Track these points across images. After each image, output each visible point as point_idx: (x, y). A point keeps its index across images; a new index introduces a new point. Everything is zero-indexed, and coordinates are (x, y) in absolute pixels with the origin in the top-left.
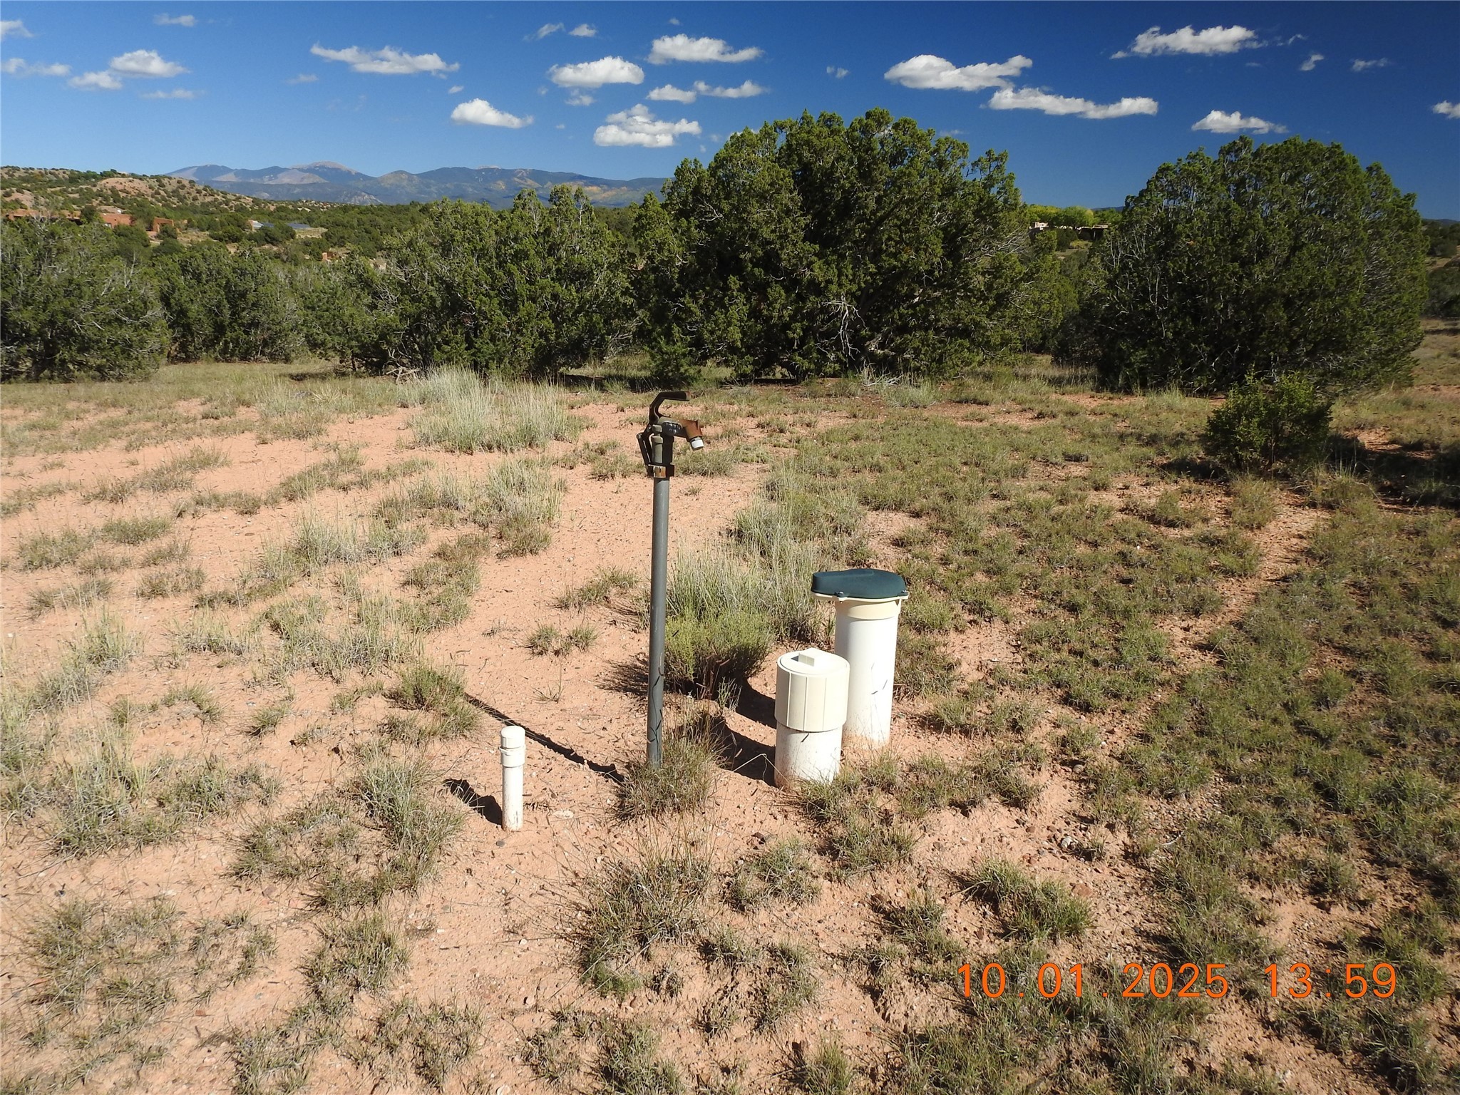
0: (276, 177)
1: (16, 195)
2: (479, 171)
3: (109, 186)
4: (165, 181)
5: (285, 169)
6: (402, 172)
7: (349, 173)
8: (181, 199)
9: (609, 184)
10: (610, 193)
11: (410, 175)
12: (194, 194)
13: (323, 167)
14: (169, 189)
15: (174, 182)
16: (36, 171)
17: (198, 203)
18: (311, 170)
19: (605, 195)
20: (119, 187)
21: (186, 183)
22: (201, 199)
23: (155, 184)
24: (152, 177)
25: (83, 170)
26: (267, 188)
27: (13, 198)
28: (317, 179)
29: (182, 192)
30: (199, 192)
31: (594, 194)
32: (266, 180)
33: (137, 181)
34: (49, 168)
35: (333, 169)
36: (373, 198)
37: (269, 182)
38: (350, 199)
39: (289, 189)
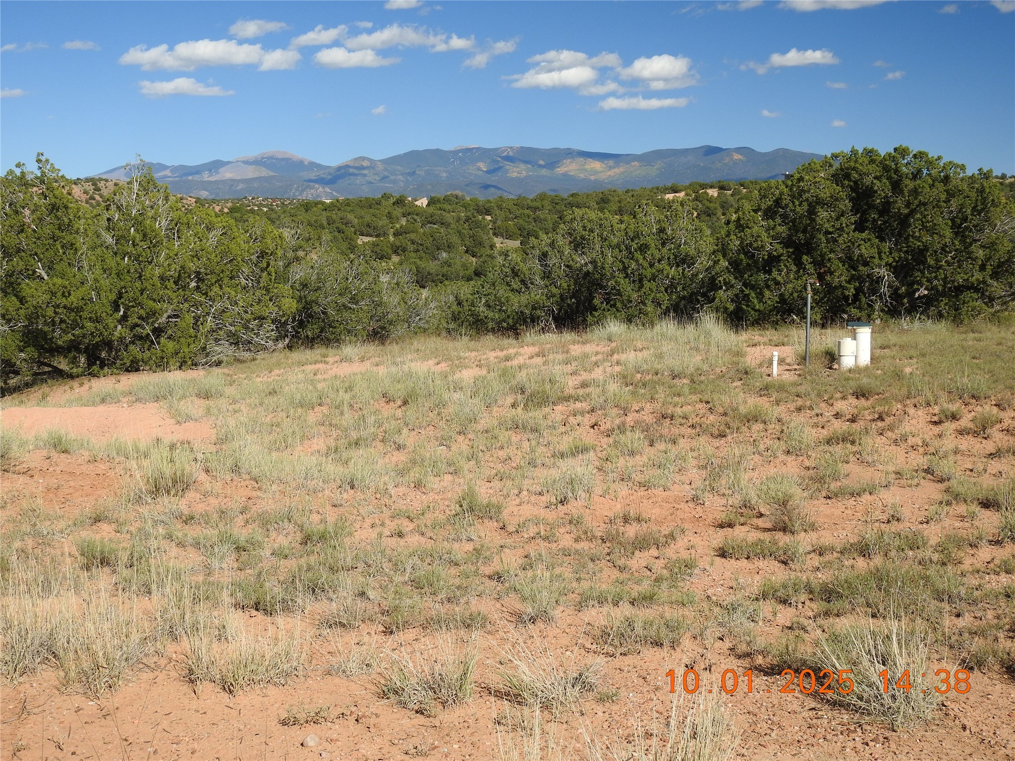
0: (217, 173)
2: (455, 153)
5: (229, 163)
6: (363, 159)
7: (301, 162)
9: (616, 159)
10: (617, 170)
13: (271, 157)
14: (105, 192)
18: (257, 162)
26: (205, 185)
28: (264, 172)
31: (596, 172)
32: (206, 177)
35: (283, 159)
36: (328, 190)
37: (210, 179)
38: (301, 193)
39: (232, 185)
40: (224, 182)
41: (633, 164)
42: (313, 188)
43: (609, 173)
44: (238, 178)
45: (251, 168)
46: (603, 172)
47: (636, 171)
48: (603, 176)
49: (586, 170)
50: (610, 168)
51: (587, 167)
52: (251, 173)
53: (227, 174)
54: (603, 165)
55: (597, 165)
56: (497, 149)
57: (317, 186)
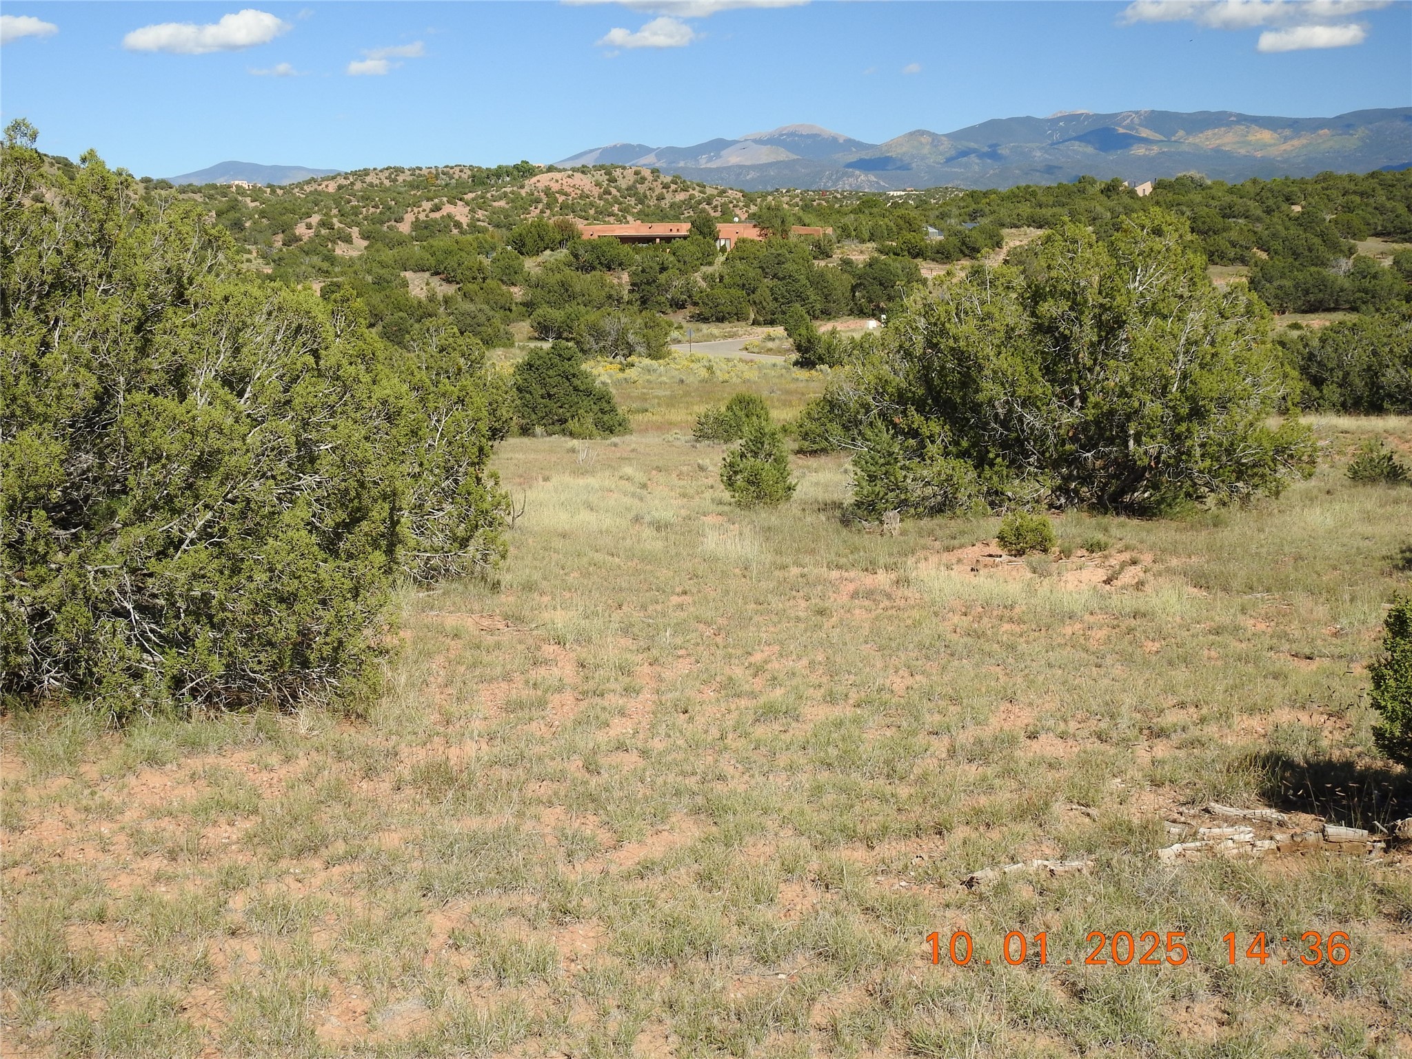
0: (718, 156)
1: (448, 209)
2: (1054, 122)
3: (541, 186)
4: (617, 173)
5: (735, 142)
6: (922, 133)
7: (834, 140)
8: (641, 200)
9: (1296, 126)
10: (1296, 142)
11: (934, 136)
12: (658, 190)
13: (792, 134)
14: (623, 184)
15: (629, 173)
16: (425, 172)
17: (665, 204)
18: (773, 141)
19: (1287, 146)
20: (555, 187)
21: (646, 173)
22: (669, 198)
23: (601, 177)
24: (597, 168)
25: (494, 166)
27: (444, 212)
28: (783, 155)
29: (641, 188)
30: (666, 186)
31: (1265, 146)
32: (703, 162)
33: (578, 175)
34: (441, 166)
35: (808, 136)
36: (873, 178)
37: (710, 165)
38: (835, 183)
39: (740, 174)
40: (728, 169)
41: (1321, 132)
42: (852, 176)
43: (1284, 147)
44: (748, 163)
45: (765, 149)
46: (1274, 145)
47: (1327, 141)
48: (1273, 152)
49: (1249, 143)
50: (1286, 139)
51: (1251, 138)
52: (765, 156)
53: (732, 158)
54: (1276, 135)
55: (1266, 136)
56: (1116, 115)
57: (857, 172)
